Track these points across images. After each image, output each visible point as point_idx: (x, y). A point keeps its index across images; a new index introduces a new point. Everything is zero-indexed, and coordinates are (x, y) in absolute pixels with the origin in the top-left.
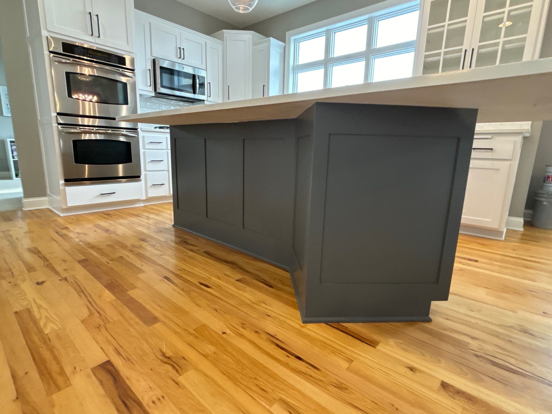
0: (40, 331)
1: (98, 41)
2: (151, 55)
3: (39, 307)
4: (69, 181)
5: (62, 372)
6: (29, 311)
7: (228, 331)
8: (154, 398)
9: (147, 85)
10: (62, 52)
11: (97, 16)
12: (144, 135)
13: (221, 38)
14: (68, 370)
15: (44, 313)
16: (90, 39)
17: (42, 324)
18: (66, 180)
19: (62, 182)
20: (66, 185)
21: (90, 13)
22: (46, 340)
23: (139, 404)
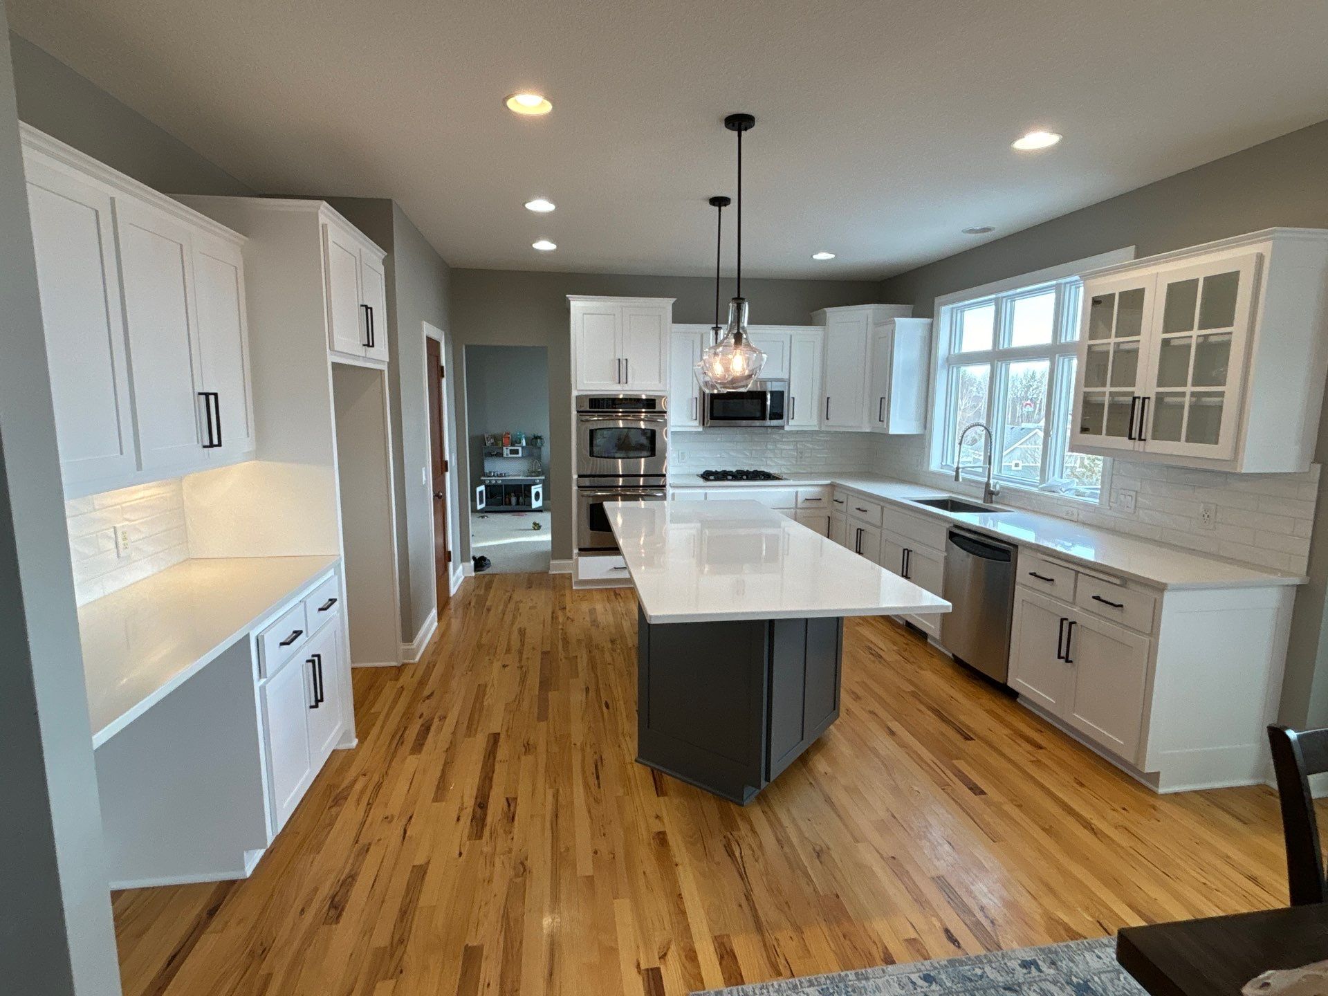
0: (483, 702)
1: (627, 387)
3: (493, 685)
4: (584, 551)
6: (486, 686)
8: (502, 760)
9: (692, 419)
10: (588, 409)
11: (627, 360)
12: (674, 491)
13: (822, 322)
15: (492, 690)
16: (618, 387)
17: (486, 698)
18: (580, 550)
19: (577, 550)
20: (580, 555)
21: (619, 360)
22: (482, 708)
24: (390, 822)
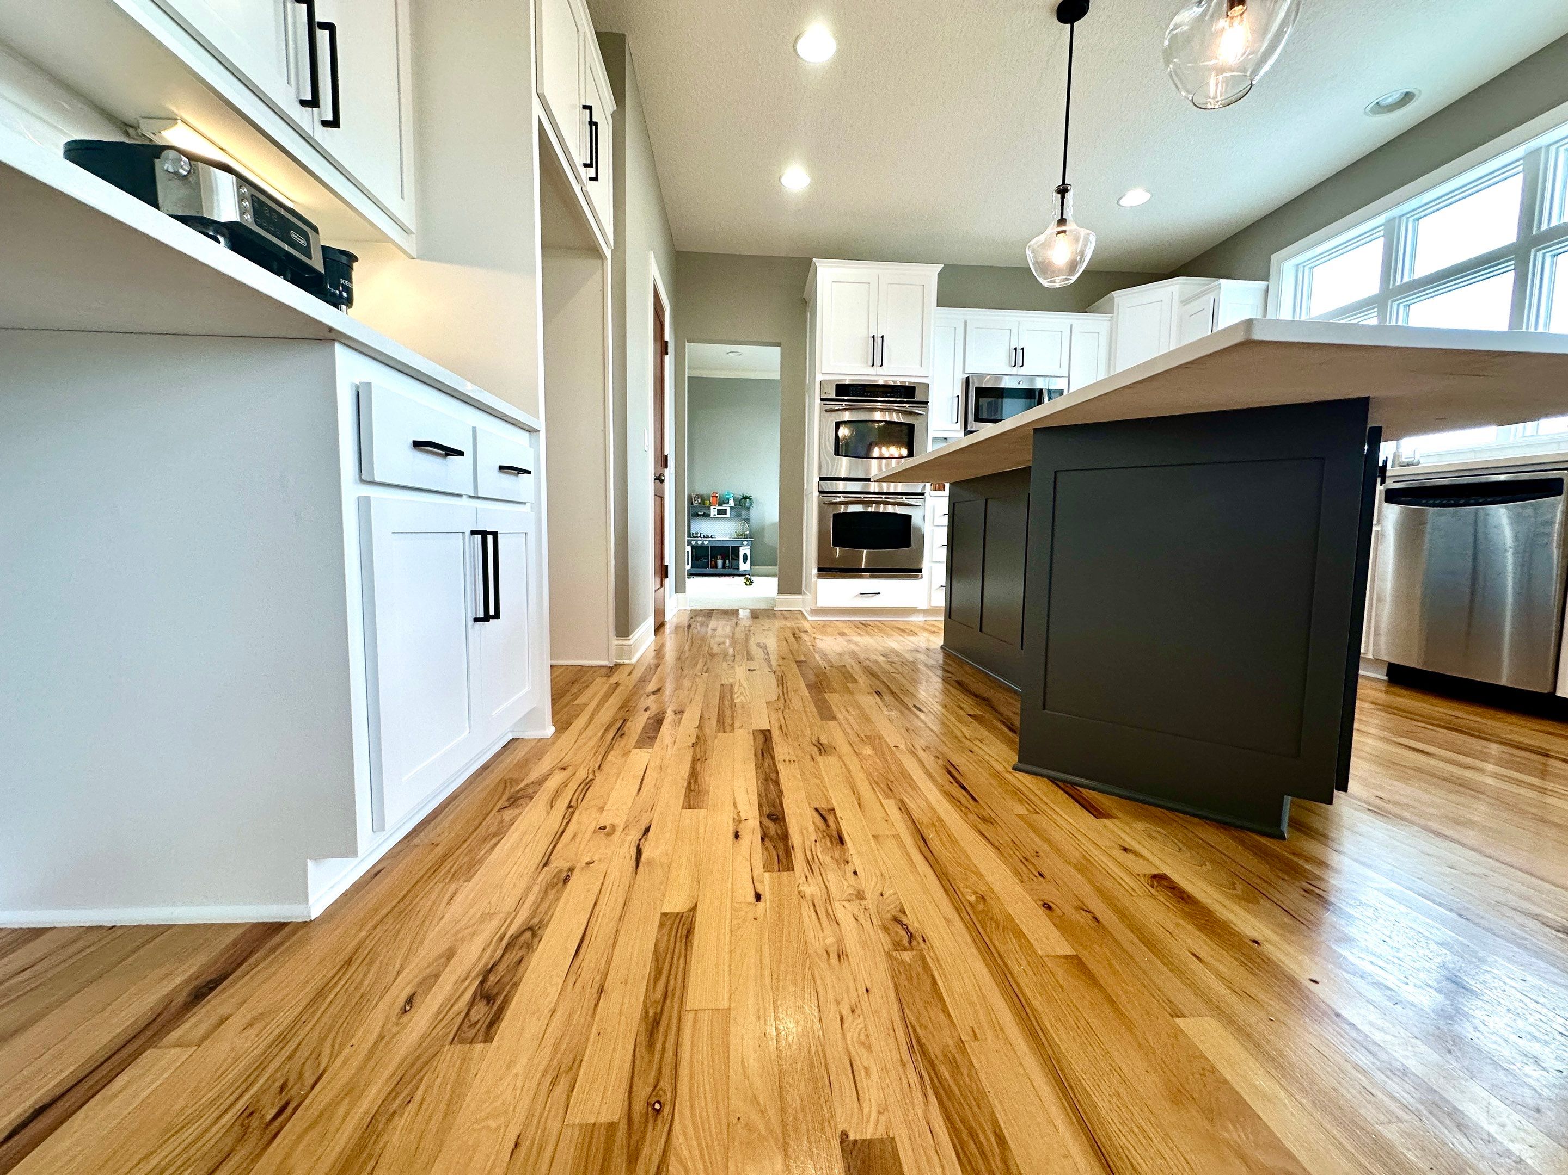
0: (732, 699)
1: (881, 371)
2: (964, 372)
3: (741, 685)
4: (826, 570)
5: (732, 725)
6: (731, 685)
7: (902, 747)
8: (787, 760)
9: (952, 423)
10: (835, 397)
11: (882, 337)
13: (1108, 310)
14: (737, 725)
15: (742, 689)
16: (871, 371)
17: (735, 696)
18: (820, 570)
19: (815, 571)
20: (819, 576)
21: (874, 336)
22: (733, 706)
23: (773, 758)
24: (609, 835)
